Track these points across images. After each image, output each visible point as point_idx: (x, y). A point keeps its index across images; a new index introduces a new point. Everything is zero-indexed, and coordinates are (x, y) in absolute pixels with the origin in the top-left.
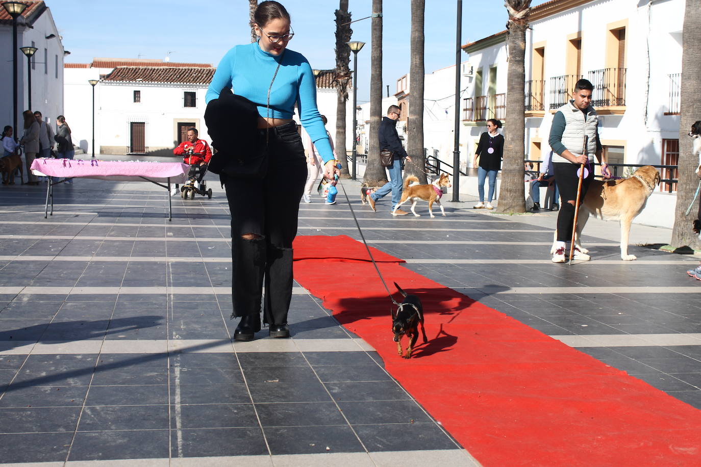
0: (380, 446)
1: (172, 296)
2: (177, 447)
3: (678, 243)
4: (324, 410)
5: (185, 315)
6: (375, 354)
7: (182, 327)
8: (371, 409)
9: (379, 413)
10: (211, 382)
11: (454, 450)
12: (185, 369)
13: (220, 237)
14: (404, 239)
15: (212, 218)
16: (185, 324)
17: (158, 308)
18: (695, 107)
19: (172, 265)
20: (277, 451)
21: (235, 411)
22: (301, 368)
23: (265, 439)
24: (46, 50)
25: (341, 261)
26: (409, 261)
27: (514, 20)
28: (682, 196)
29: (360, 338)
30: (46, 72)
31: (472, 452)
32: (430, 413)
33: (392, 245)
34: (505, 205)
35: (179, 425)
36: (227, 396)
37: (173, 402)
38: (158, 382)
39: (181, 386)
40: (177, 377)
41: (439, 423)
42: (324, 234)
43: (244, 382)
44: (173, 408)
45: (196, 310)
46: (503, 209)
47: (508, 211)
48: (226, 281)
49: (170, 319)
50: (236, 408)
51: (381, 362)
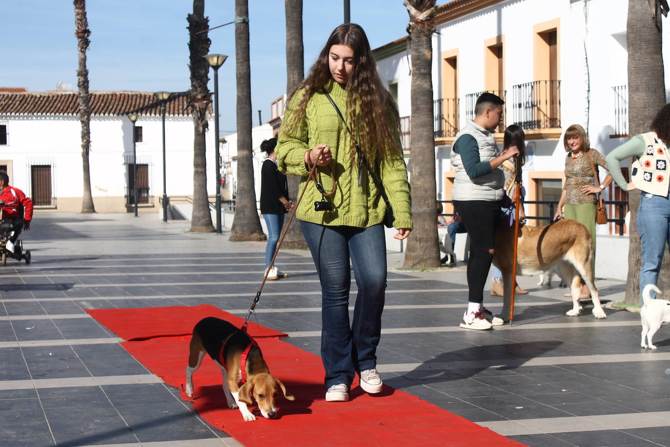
3: (634, 298)
13: (43, 313)
14: (286, 307)
15: (32, 289)
18: (646, 125)
26: (292, 335)
27: (417, 22)
28: (636, 239)
29: (230, 436)
33: (270, 315)
34: (414, 258)
42: (181, 303)
45: (10, 411)
46: (411, 263)
47: (418, 266)
48: (50, 371)
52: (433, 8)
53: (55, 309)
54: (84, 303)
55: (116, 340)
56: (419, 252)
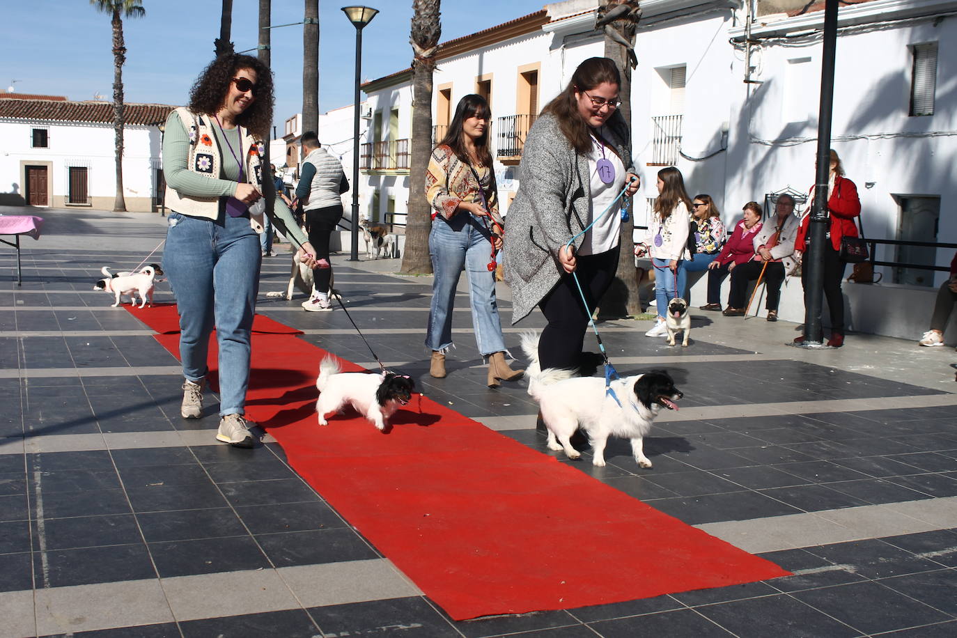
0: (289, 560)
1: (26, 381)
2: (43, 575)
4: (220, 518)
5: (44, 404)
7: (40, 419)
8: (275, 514)
9: (284, 519)
10: (80, 489)
11: (373, 560)
12: (47, 474)
13: (83, 305)
15: (72, 281)
16: (44, 415)
17: (10, 396)
19: (24, 340)
20: (167, 572)
21: (113, 524)
22: (190, 466)
23: (152, 558)
27: (420, 59)
31: (393, 560)
32: (344, 516)
33: (286, 313)
34: (410, 265)
35: (43, 545)
36: (102, 505)
37: (34, 516)
38: (14, 492)
39: (44, 496)
40: (37, 484)
41: (355, 528)
43: (122, 487)
44: (35, 524)
45: (57, 397)
46: (407, 269)
47: (414, 272)
48: (91, 359)
49: (25, 409)
50: (113, 521)
51: (284, 455)
52: (435, 48)
53: (94, 301)
55: (150, 333)
56: (415, 260)
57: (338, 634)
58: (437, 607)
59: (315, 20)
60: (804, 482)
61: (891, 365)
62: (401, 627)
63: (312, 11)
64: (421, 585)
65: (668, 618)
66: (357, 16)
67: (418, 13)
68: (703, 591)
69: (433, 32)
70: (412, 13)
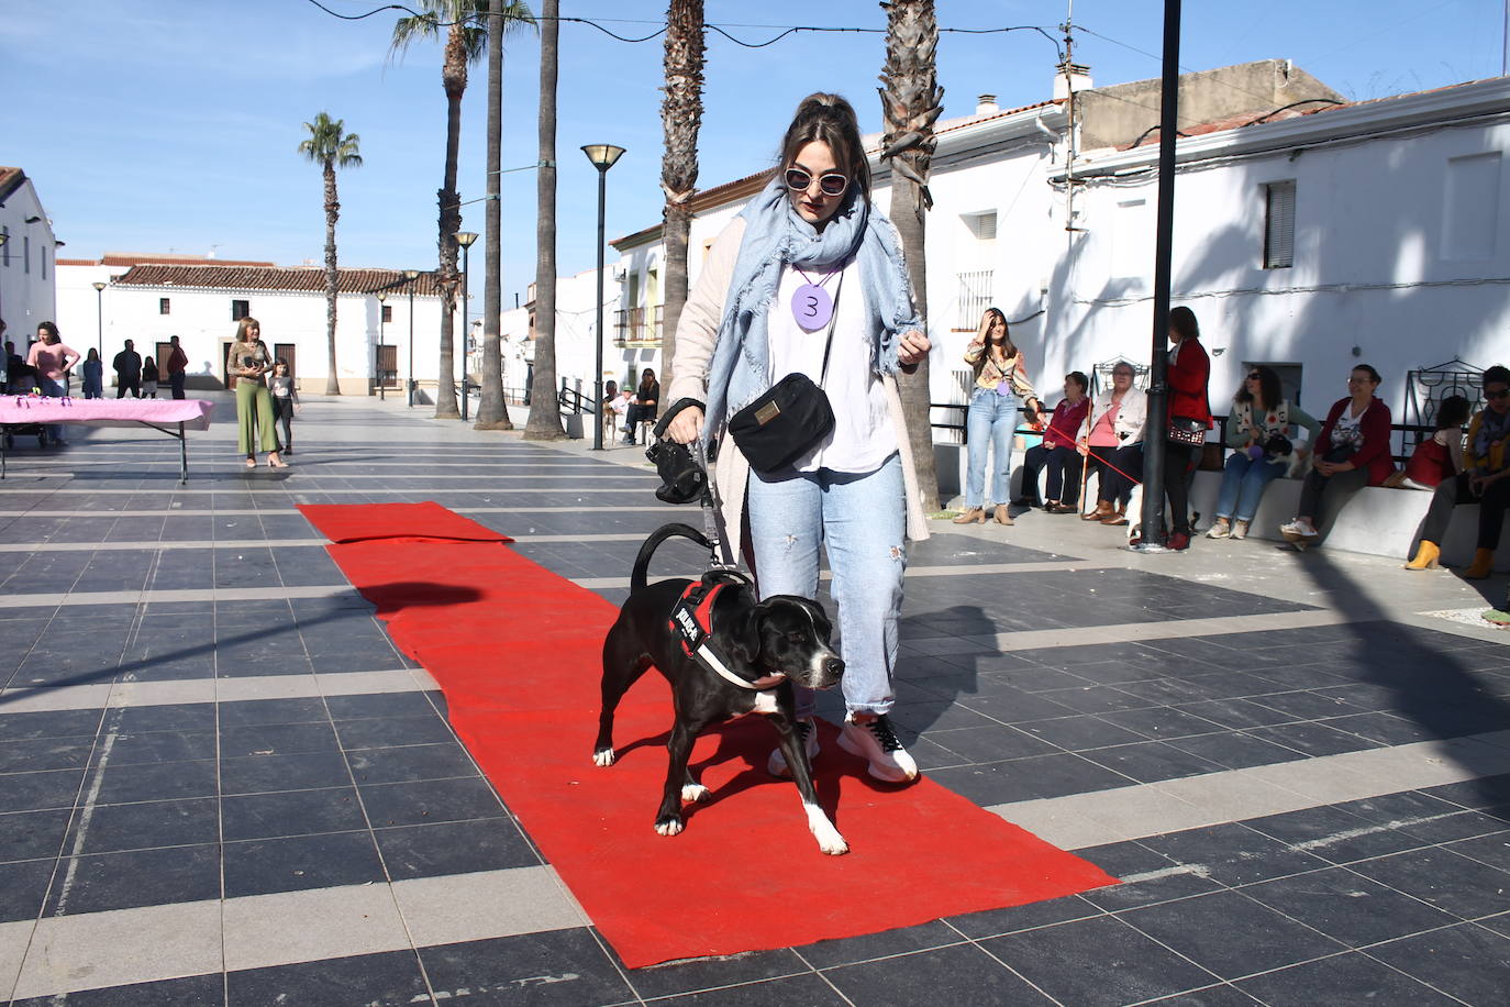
0: (413, 868)
1: (145, 607)
2: (61, 894)
4: (335, 804)
5: (157, 637)
6: (437, 695)
7: (144, 659)
8: (410, 796)
9: (422, 804)
10: (160, 760)
11: (531, 869)
12: (124, 738)
13: (252, 507)
14: (518, 506)
15: (250, 479)
16: (151, 653)
17: (116, 628)
19: (163, 554)
20: (236, 890)
21: (185, 814)
22: (316, 725)
23: (222, 866)
24: (26, 239)
25: (421, 541)
27: (673, 205)
29: (419, 667)
30: (27, 271)
31: (559, 869)
32: (505, 799)
35: (78, 847)
36: (179, 785)
37: (83, 801)
38: (69, 765)
39: (107, 770)
40: (105, 752)
41: (516, 818)
42: (406, 500)
43: (216, 757)
44: (79, 813)
45: (177, 629)
48: (238, 578)
49: (130, 645)
50: (188, 807)
51: (444, 710)
52: (690, 191)
53: (269, 502)
54: (300, 497)
55: (323, 542)
57: (454, 993)
58: (607, 946)
59: (551, 163)
60: (1139, 739)
61: (1248, 573)
62: (549, 979)
63: (547, 151)
64: (589, 909)
65: (939, 960)
66: (600, 157)
67: (670, 149)
68: (996, 913)
69: (688, 172)
70: (663, 150)
